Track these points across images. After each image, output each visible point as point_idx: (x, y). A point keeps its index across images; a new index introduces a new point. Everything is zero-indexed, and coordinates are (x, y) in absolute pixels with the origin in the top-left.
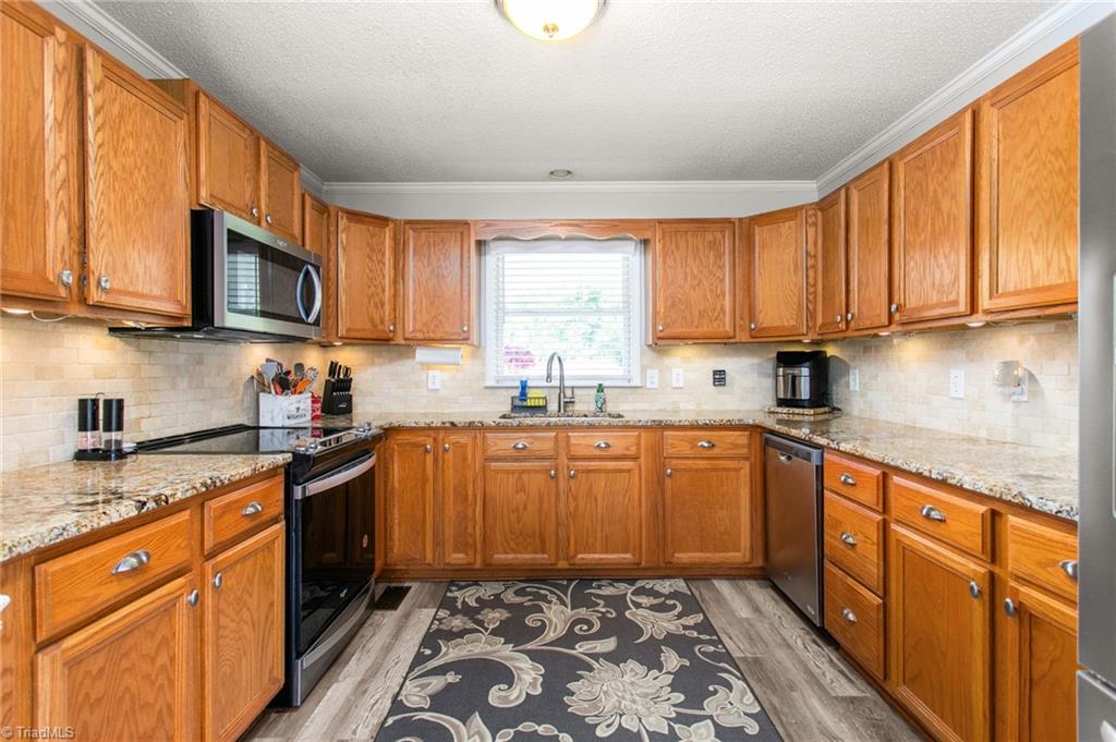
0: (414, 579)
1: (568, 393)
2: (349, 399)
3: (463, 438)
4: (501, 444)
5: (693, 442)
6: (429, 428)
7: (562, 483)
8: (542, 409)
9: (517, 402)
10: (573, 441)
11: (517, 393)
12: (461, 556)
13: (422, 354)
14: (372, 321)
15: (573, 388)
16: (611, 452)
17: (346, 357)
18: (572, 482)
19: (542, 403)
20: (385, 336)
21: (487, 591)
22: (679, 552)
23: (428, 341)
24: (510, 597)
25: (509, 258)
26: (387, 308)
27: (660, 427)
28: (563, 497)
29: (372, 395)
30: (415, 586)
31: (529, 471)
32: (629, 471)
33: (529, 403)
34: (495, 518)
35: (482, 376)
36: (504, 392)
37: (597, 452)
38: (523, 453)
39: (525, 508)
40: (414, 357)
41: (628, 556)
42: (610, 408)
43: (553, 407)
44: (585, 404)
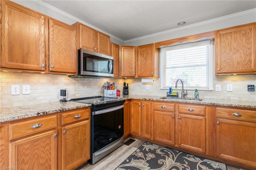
0: (137, 138)
1: (185, 92)
2: (128, 91)
3: (148, 103)
4: (159, 106)
5: (230, 113)
7: (177, 120)
8: (177, 96)
9: (169, 94)
10: (180, 107)
11: (169, 91)
12: (147, 135)
13: (143, 80)
14: (130, 72)
15: (186, 90)
16: (193, 112)
18: (180, 120)
19: (176, 94)
20: (132, 76)
21: (153, 147)
22: (223, 154)
23: (145, 77)
24: (158, 152)
26: (134, 69)
27: (214, 106)
28: (177, 124)
29: (134, 90)
30: (137, 140)
31: (166, 115)
32: (201, 120)
33: (172, 94)
34: (156, 127)
35: (160, 86)
36: (166, 90)
37: (188, 112)
38: (164, 109)
39: (165, 126)
40: (141, 81)
41: (201, 149)
42: (200, 97)
43: (180, 96)
44: (191, 95)
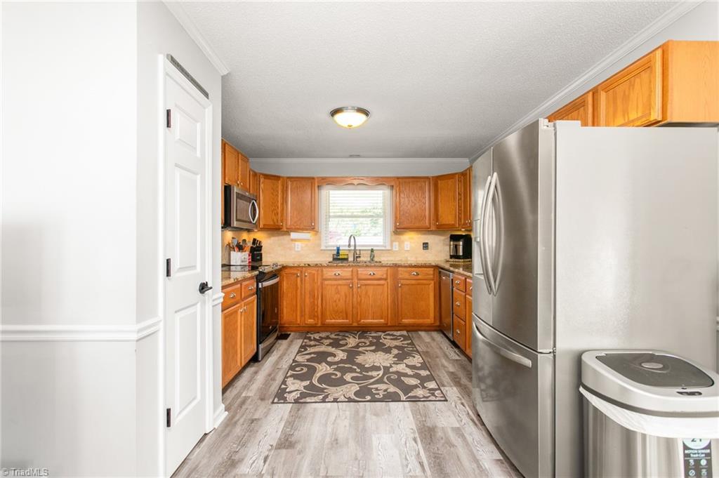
0: (292, 331)
1: (358, 252)
2: (261, 255)
3: (313, 271)
4: (330, 273)
5: (410, 273)
6: (299, 266)
7: (355, 290)
8: (347, 259)
9: (335, 257)
10: (359, 272)
11: (335, 252)
12: (312, 320)
13: (294, 235)
14: (273, 220)
15: (360, 250)
16: (375, 277)
17: (259, 236)
18: (359, 290)
19: (346, 257)
20: (277, 227)
21: (323, 335)
22: (405, 319)
23: (297, 230)
24: (333, 336)
25: (331, 192)
26: (279, 215)
27: (396, 266)
28: (355, 296)
29: (270, 253)
30: (292, 334)
31: (340, 285)
32: (383, 285)
33: (340, 257)
34: (326, 305)
35: (319, 245)
36: (329, 252)
37: (370, 277)
38: (339, 277)
39: (339, 300)
40: (290, 235)
41: (382, 321)
42: (376, 259)
43: (351, 259)
44: (365, 258)
